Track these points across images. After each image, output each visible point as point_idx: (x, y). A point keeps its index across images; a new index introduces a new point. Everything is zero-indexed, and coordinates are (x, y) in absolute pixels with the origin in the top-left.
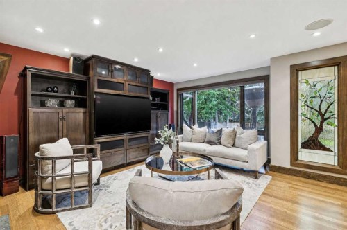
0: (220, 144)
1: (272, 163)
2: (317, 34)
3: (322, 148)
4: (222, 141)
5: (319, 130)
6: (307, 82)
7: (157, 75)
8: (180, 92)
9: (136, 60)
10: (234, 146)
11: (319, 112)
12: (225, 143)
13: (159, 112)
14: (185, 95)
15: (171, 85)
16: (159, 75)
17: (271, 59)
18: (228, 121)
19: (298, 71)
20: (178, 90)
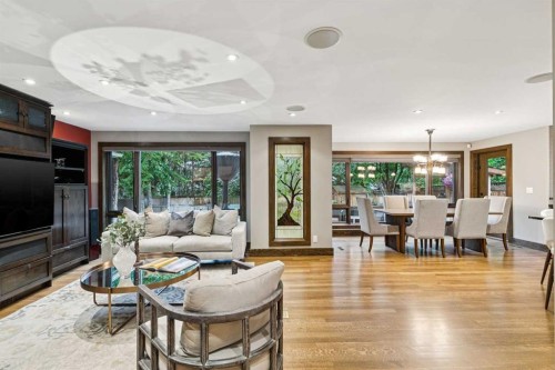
0: (193, 234)
1: (252, 247)
2: (293, 115)
3: (293, 223)
4: (195, 229)
5: (291, 205)
6: (282, 157)
7: (62, 113)
8: (106, 150)
9: (30, 82)
10: (212, 233)
11: (291, 188)
12: (201, 231)
13: (67, 188)
14: (115, 154)
15: (85, 134)
16: (67, 113)
17: (251, 126)
18: (169, 196)
19: (275, 144)
20: (101, 145)
